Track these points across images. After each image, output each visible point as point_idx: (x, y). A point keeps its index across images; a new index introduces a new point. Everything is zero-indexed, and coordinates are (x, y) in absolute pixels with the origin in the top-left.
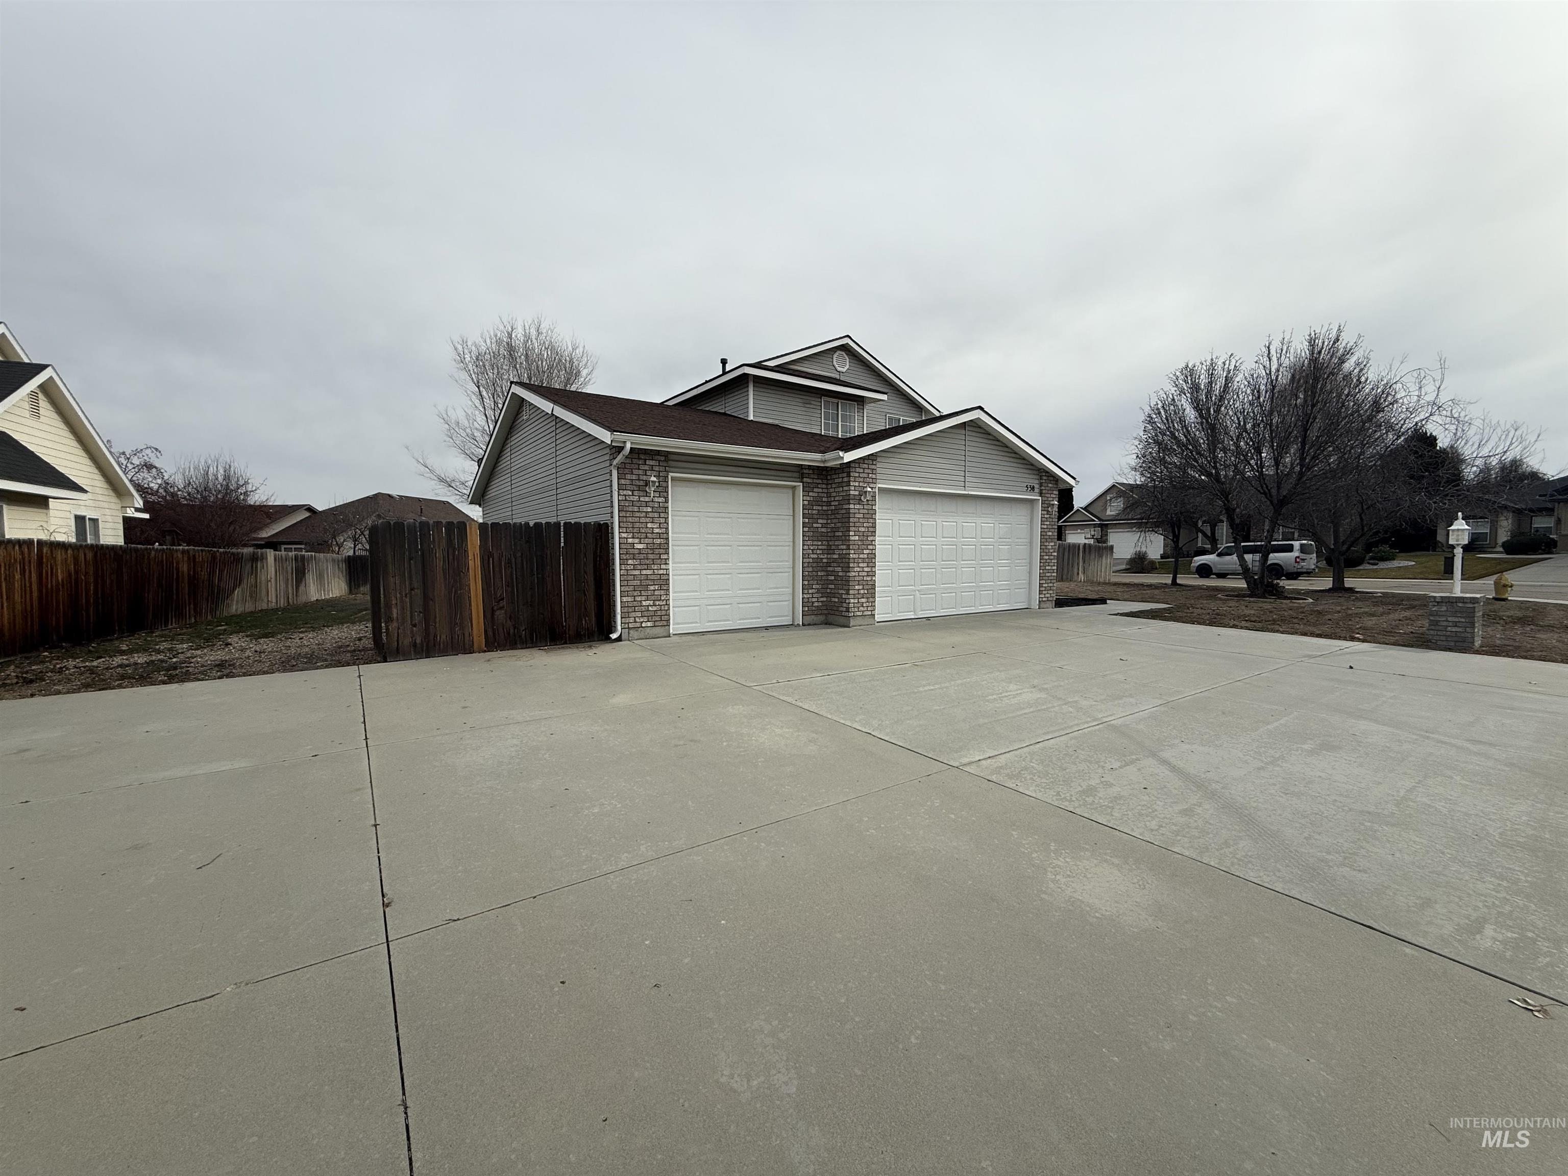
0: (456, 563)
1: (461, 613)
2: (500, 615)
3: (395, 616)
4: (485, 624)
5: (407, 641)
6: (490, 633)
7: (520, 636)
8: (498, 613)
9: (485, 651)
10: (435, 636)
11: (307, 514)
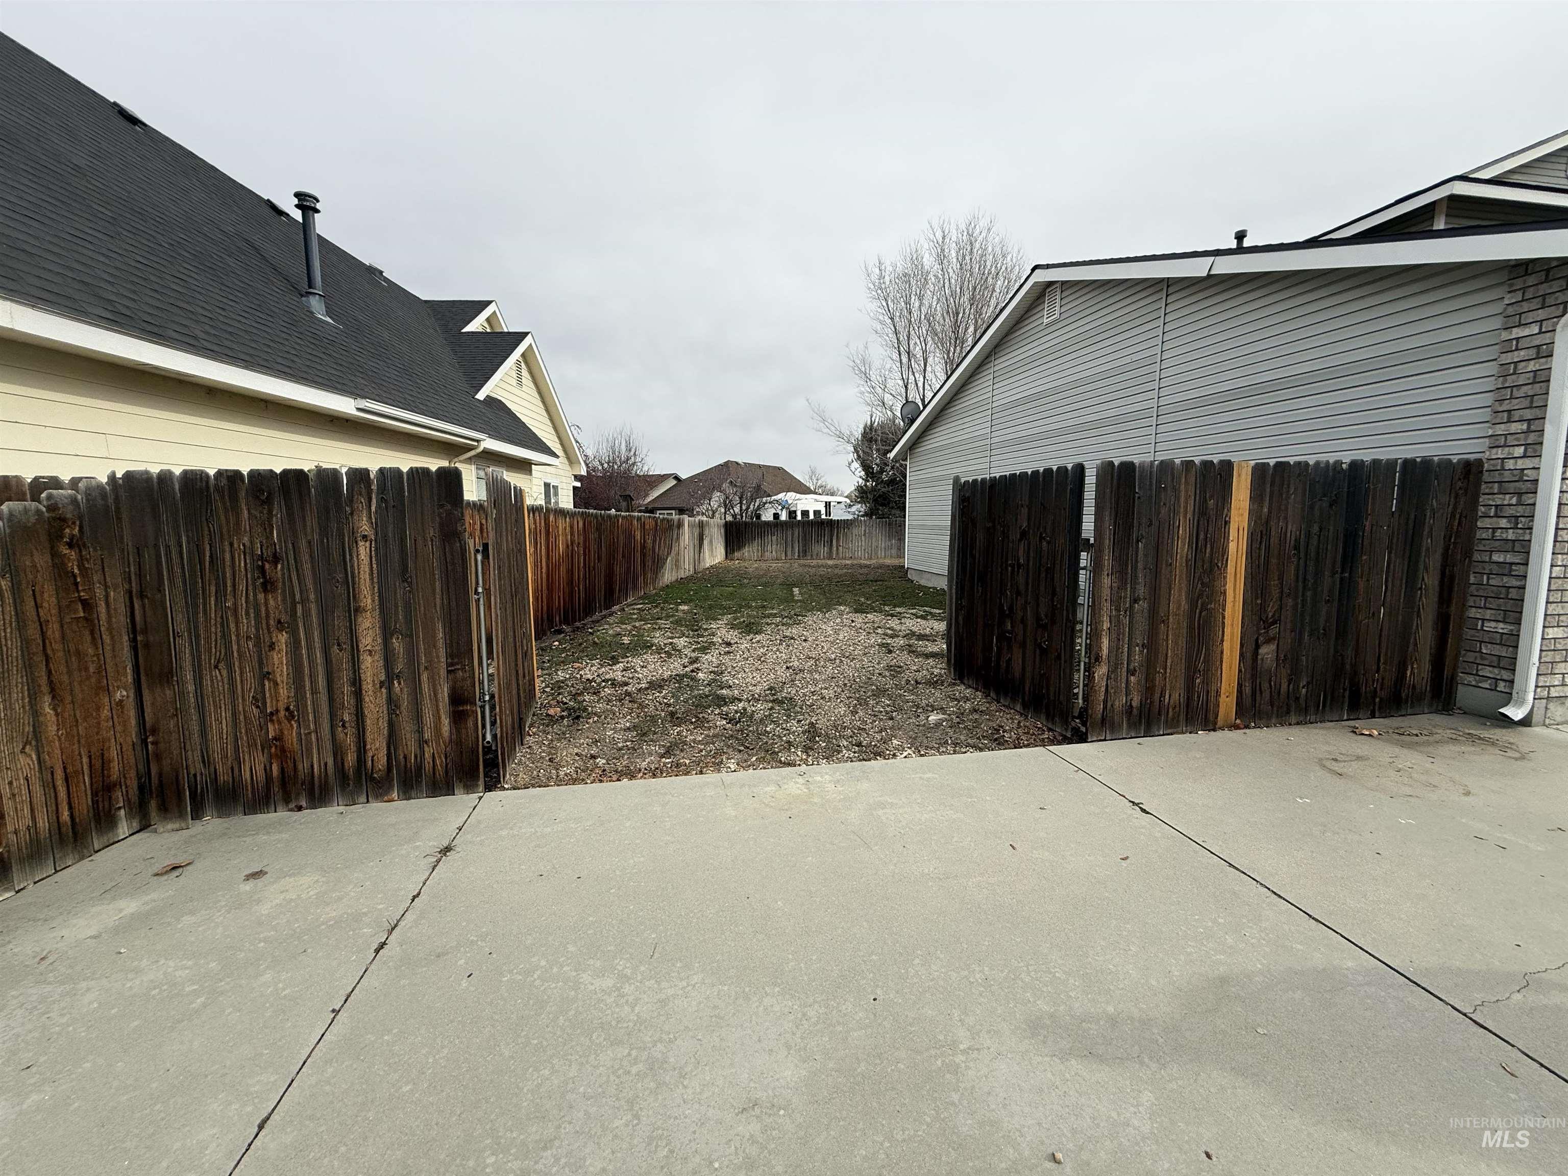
0: (1208, 550)
1: (1207, 649)
2: (1267, 652)
3: (1105, 651)
4: (1240, 671)
5: (1120, 702)
6: (1247, 690)
7: (1297, 699)
8: (1263, 650)
9: (1237, 727)
10: (1162, 695)
11: (674, 482)
